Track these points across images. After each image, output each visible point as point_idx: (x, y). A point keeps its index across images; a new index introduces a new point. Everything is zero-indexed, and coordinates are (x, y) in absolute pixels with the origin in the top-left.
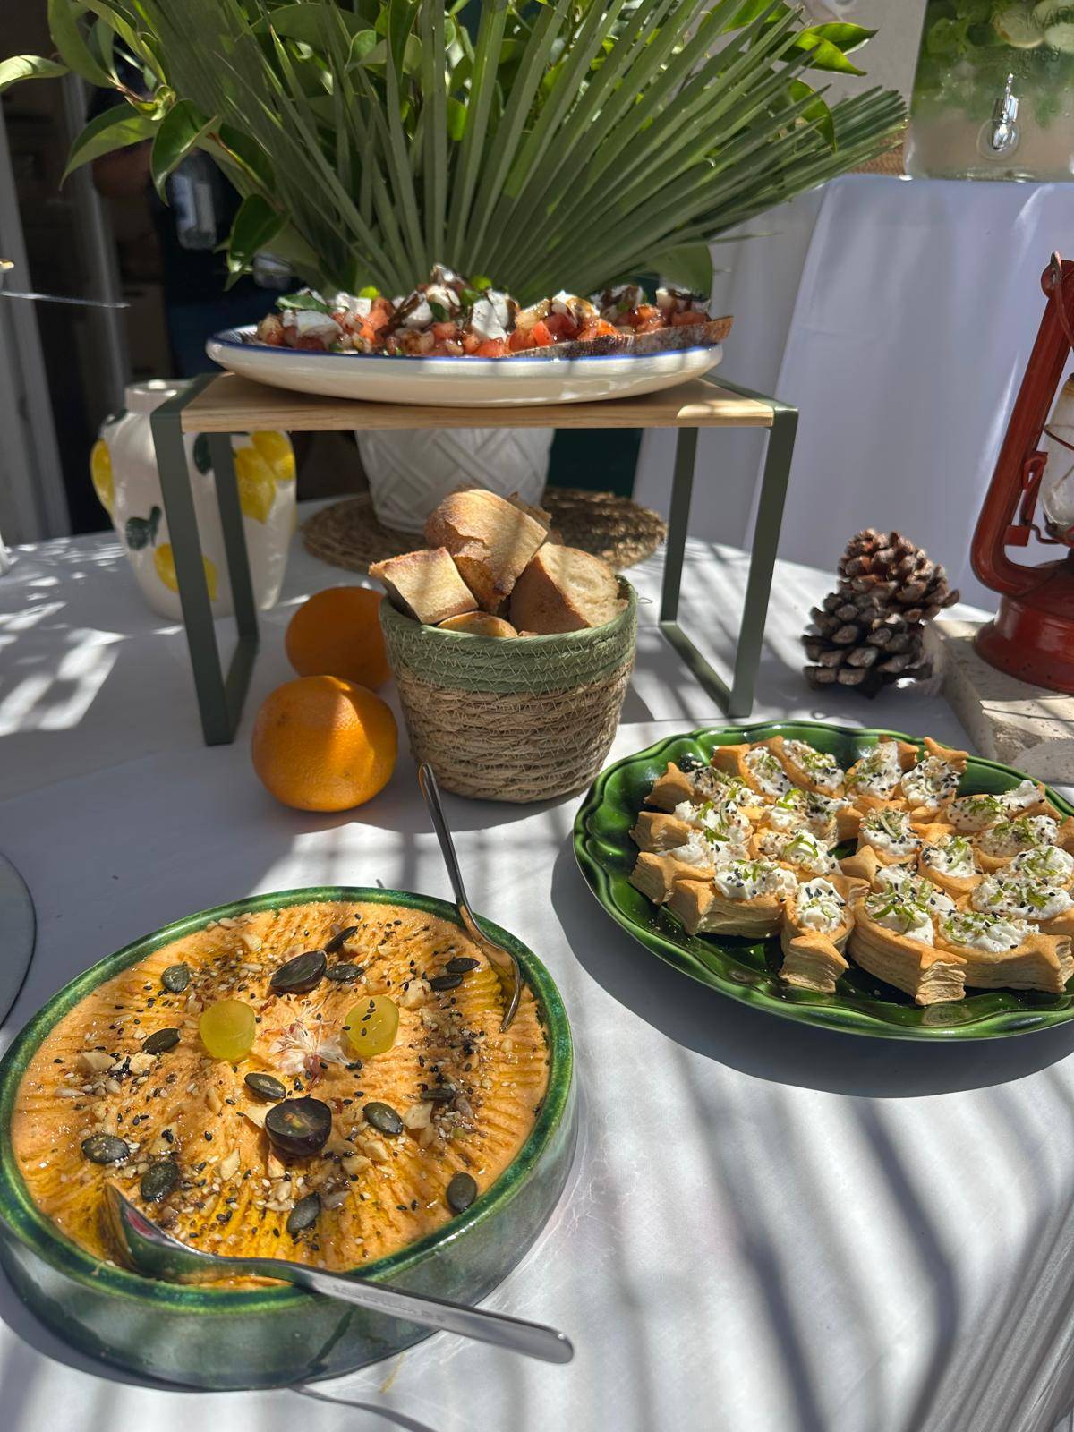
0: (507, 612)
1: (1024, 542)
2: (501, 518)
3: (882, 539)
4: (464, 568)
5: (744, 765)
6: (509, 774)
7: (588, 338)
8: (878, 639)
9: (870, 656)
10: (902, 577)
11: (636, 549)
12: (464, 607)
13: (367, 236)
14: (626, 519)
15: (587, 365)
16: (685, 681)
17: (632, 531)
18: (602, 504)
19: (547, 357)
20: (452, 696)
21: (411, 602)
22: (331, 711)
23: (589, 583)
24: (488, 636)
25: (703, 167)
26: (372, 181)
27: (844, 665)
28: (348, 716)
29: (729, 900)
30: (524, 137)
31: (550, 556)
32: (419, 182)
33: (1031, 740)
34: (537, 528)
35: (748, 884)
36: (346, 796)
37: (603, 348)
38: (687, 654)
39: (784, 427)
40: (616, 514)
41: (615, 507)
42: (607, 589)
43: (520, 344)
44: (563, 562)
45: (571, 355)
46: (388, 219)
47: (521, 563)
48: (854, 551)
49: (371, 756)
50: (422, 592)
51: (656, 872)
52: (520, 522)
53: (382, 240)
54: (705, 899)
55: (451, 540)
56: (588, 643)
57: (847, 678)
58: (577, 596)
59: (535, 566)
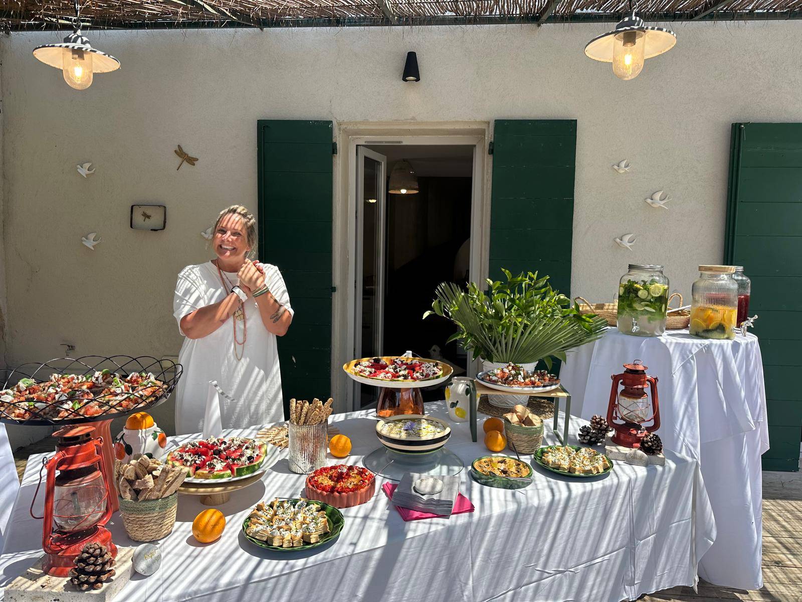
0: (523, 423)
1: (616, 419)
2: (523, 409)
3: (598, 417)
4: (517, 416)
5: (560, 450)
6: (523, 448)
7: (536, 385)
8: (590, 434)
9: (588, 437)
10: (601, 425)
11: (550, 415)
12: (517, 422)
13: (495, 351)
14: (549, 407)
15: (536, 389)
16: (556, 441)
17: (550, 410)
18: (544, 403)
19: (530, 387)
20: (515, 434)
21: (510, 420)
22: (498, 436)
23: (536, 419)
24: (521, 426)
25: (561, 341)
26: (498, 344)
27: (584, 439)
28: (500, 437)
29: (554, 463)
30: (527, 337)
31: (530, 415)
32: (506, 344)
33: (611, 452)
34: (528, 411)
35: (556, 461)
36: (499, 449)
37: (538, 387)
38: (558, 436)
39: (569, 398)
40: (547, 405)
41: (547, 404)
42: (539, 421)
43: (526, 384)
44: (532, 416)
45: (533, 387)
46: (500, 349)
47: (526, 416)
48: (593, 419)
49: (503, 443)
50: (512, 419)
51: (545, 459)
52: (526, 410)
53: (497, 352)
54: (551, 462)
55: (516, 412)
56: (536, 428)
57: (585, 441)
58: (534, 421)
59: (528, 416)
